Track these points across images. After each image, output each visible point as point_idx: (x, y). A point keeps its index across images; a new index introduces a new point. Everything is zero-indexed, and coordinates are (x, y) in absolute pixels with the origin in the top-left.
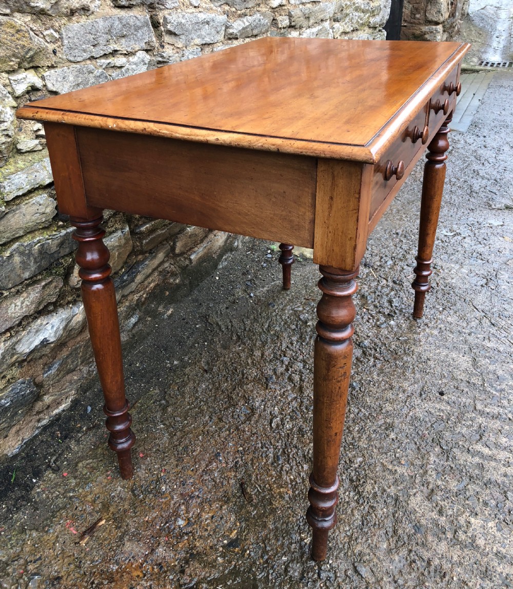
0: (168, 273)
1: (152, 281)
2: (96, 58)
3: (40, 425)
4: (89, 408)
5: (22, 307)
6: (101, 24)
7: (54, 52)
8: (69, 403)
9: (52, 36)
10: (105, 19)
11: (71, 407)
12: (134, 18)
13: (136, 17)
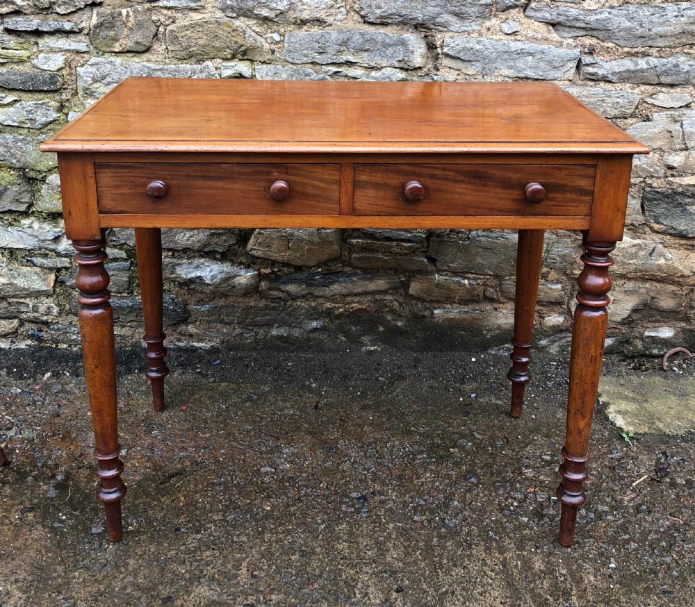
0: (386, 306)
1: (357, 302)
2: (322, 65)
3: (177, 343)
4: (218, 362)
5: (188, 239)
6: (334, 36)
7: (273, 52)
8: (209, 346)
9: (272, 38)
10: (340, 31)
11: (209, 350)
12: (384, 35)
13: (386, 34)
